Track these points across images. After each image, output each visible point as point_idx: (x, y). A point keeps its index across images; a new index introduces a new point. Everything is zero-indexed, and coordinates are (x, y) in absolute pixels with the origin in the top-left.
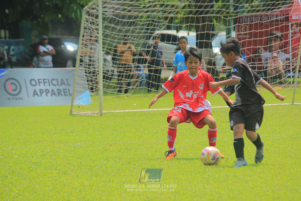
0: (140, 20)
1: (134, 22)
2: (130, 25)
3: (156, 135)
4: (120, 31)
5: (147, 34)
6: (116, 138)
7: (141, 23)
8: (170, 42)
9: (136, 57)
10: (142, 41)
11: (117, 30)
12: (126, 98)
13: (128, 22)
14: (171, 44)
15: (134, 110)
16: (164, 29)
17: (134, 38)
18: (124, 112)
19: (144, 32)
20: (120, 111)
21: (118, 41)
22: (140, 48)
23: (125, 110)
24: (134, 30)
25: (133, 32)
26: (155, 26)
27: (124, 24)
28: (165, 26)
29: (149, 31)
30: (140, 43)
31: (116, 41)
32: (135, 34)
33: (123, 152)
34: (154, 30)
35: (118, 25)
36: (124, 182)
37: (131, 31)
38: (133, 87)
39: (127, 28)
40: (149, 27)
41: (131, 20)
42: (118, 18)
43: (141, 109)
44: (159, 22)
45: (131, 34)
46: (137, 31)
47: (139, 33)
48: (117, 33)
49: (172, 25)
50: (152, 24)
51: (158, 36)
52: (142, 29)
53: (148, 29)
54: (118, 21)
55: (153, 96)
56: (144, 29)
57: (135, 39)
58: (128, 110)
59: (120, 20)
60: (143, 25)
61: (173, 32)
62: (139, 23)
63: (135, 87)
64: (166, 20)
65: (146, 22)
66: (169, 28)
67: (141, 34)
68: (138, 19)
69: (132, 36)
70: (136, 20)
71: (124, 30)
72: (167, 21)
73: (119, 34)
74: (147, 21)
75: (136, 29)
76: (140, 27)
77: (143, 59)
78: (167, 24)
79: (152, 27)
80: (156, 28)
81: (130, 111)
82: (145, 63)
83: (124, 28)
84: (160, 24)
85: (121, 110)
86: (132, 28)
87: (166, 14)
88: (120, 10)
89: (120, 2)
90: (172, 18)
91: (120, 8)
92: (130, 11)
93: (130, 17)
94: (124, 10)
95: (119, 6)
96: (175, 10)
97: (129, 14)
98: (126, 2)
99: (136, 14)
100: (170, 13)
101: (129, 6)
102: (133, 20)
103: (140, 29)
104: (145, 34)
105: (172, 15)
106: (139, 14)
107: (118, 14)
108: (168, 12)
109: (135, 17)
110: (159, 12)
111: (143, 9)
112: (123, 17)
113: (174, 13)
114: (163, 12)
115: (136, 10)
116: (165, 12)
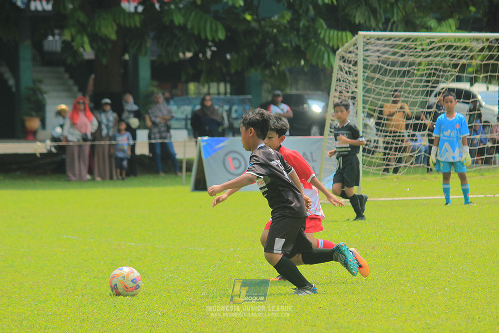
0: (417, 68)
1: (409, 71)
2: (403, 76)
3: (438, 234)
4: (388, 84)
5: (428, 88)
6: (380, 237)
7: (420, 73)
8: (461, 100)
9: (410, 122)
10: (420, 98)
11: (385, 82)
12: (395, 180)
13: (400, 71)
14: (462, 102)
15: (407, 197)
16: (453, 81)
17: (409, 93)
18: (393, 200)
19: (423, 85)
20: (387, 199)
21: (386, 98)
22: (416, 108)
23: (393, 197)
24: (410, 82)
25: (407, 85)
26: (438, 76)
27: (395, 74)
28: (454, 77)
29: (430, 84)
30: (417, 101)
31: (382, 98)
32: (409, 88)
33: (392, 258)
34: (438, 82)
35: (385, 76)
36: (393, 301)
37: (404, 84)
38: (406, 164)
39: (398, 79)
40: (431, 79)
41: (404, 69)
42: (385, 66)
43: (417, 196)
44: (445, 71)
45: (403, 89)
46: (413, 84)
47: (415, 86)
48: (384, 87)
49: (465, 75)
50: (434, 75)
51: (443, 91)
52: (421, 81)
53: (428, 81)
54: (386, 70)
55: (435, 178)
56: (423, 81)
57: (410, 95)
58: (398, 197)
59: (389, 68)
60: (422, 75)
61: (464, 86)
62: (415, 72)
63: (408, 164)
64: (455, 68)
65: (425, 72)
66: (459, 79)
67: (419, 89)
68: (414, 67)
69: (405, 91)
70: (411, 68)
71: (395, 82)
72: (457, 70)
73: (386, 88)
74: (427, 69)
75: (412, 81)
76: (416, 78)
77: (421, 124)
78: (457, 74)
79: (435, 78)
80: (440, 79)
81: (401, 199)
82: (424, 130)
83: (395, 80)
84: (446, 74)
85: (388, 197)
86: (405, 79)
87: (456, 59)
88: (389, 53)
89: (388, 42)
90: (464, 65)
91: (390, 51)
92: (403, 55)
93: (403, 64)
94: (394, 54)
95: (387, 48)
96: (469, 54)
97: (402, 59)
98: (397, 42)
99: (411, 59)
100: (461, 58)
101: (402, 49)
102: (408, 69)
103: (417, 81)
104: (424, 89)
105: (464, 61)
106: (416, 59)
107: (386, 60)
108: (459, 57)
109: (411, 64)
110: (445, 56)
111: (421, 53)
112: (393, 64)
113: (467, 58)
114: (452, 56)
115: (412, 54)
116: (454, 57)
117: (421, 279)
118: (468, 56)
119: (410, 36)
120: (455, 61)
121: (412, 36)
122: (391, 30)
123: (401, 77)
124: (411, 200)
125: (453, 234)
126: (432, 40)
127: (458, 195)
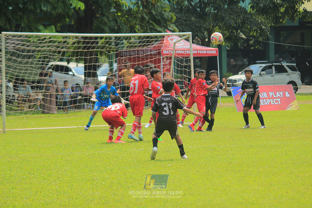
0: (37, 53)
1: (32, 55)
2: (29, 58)
3: (51, 149)
4: (20, 63)
5: (44, 65)
6: (17, 152)
7: (39, 56)
8: (64, 72)
9: (34, 85)
10: (39, 71)
11: (18, 62)
12: (25, 118)
13: (27, 55)
14: (64, 73)
16: (59, 61)
17: (33, 68)
18: (24, 130)
19: (41, 63)
20: (21, 129)
21: (19, 71)
22: (38, 76)
23: (25, 128)
24: (33, 62)
25: (32, 63)
26: (50, 58)
27: (24, 57)
28: (58, 59)
29: (45, 63)
30: (38, 73)
31: (17, 71)
32: (33, 65)
33: (24, 163)
34: (49, 62)
35: (18, 58)
36: (25, 189)
37: (30, 63)
38: (32, 109)
39: (26, 60)
41: (30, 54)
42: (18, 52)
43: (38, 128)
44: (53, 55)
45: (30, 65)
46: (35, 62)
47: (36, 64)
48: (18, 65)
49: (65, 57)
50: (46, 59)
51: (52, 67)
52: (39, 61)
53: (44, 61)
54: (19, 54)
55: (49, 117)
56: (41, 61)
57: (34, 69)
58: (27, 128)
59: (21, 53)
60: (40, 58)
61: (64, 64)
62: (36, 56)
63: (33, 109)
65: (42, 56)
66: (61, 60)
67: (38, 66)
68: (35, 53)
69: (31, 67)
70: (34, 53)
71: (24, 62)
72: (60, 55)
73: (20, 65)
74: (43, 54)
75: (34, 61)
76: (37, 59)
77: (40, 86)
78: (61, 57)
79: (48, 60)
80: (51, 60)
81: (29, 129)
83: (24, 60)
84: (54, 57)
85: (21, 128)
86: (30, 60)
87: (60, 48)
88: (20, 45)
89: (20, 38)
90: (64, 52)
91: (20, 43)
92: (28, 46)
93: (29, 51)
94: (23, 45)
95: (19, 42)
96: (67, 45)
97: (28, 48)
98: (25, 38)
99: (34, 48)
100: (62, 48)
101: (27, 42)
102: (31, 54)
103: (37, 61)
104: (42, 66)
105: (64, 50)
106: (36, 48)
107: (19, 48)
108: (61, 47)
109: (33, 51)
110: (53, 47)
111: (39, 45)
112: (23, 51)
113: (66, 48)
114: (57, 47)
115: (34, 45)
116: (58, 47)
117: (42, 176)
118: (66, 47)
119: (32, 34)
120: (59, 49)
121: (34, 34)
122: (21, 32)
123: (28, 59)
124: (36, 129)
125: (60, 149)
126: (45, 37)
127: (62, 127)
